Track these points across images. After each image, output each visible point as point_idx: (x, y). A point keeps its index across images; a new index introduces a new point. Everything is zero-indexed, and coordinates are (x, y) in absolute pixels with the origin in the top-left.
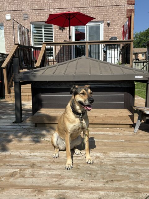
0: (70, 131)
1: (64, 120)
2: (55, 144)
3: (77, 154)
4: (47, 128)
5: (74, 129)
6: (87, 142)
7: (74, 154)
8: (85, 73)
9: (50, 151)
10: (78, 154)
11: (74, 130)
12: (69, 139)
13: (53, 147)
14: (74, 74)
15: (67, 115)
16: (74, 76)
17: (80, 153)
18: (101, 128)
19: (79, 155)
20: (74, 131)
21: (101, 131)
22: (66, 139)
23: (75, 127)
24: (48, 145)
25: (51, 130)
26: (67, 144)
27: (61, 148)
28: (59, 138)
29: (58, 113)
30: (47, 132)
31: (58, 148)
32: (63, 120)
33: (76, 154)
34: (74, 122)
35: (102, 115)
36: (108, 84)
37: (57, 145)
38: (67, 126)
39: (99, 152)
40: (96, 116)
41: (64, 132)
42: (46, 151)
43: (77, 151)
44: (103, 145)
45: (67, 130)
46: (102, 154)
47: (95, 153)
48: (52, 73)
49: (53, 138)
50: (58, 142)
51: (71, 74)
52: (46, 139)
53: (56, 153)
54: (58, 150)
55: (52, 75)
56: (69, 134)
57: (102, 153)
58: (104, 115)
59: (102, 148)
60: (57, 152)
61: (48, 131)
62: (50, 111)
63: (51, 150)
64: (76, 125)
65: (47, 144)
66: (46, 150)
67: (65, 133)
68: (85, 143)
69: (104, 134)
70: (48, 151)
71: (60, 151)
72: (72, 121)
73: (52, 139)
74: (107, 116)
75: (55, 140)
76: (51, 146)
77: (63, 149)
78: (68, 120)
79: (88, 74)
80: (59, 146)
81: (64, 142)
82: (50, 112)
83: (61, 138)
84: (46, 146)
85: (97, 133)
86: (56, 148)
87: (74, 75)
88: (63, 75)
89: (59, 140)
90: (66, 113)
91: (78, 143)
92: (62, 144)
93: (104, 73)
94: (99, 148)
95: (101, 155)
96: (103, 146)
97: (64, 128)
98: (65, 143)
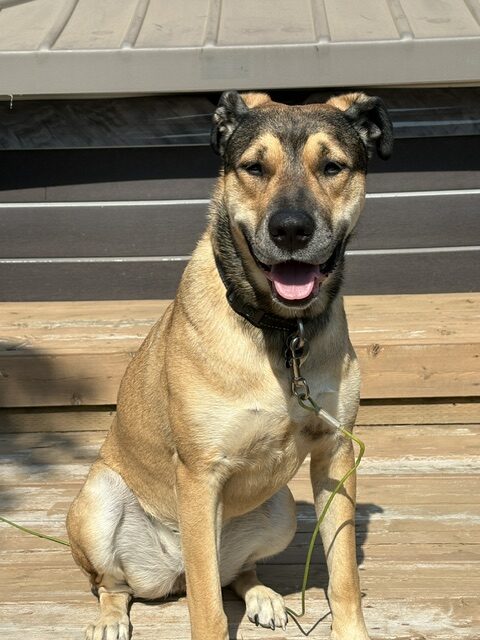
0: (217, 459)
1: (172, 371)
2: (101, 557)
3: (262, 620)
4: (24, 440)
5: (247, 436)
6: (343, 535)
7: (245, 623)
8: (287, 30)
9: (58, 609)
10: (272, 626)
11: (253, 445)
12: (210, 517)
13: (85, 579)
14: (208, 40)
15: (191, 332)
16: (208, 57)
17: (288, 611)
18: (413, 433)
19: (279, 633)
20: (253, 451)
21: (417, 450)
22: (188, 515)
23: (257, 426)
24: (40, 566)
25: (55, 453)
26: (192, 554)
27: (146, 580)
28: (128, 508)
29: (96, 330)
30: (22, 470)
31: (126, 584)
32: (165, 374)
33: (256, 620)
34: (251, 383)
35: (415, 334)
36: (457, 114)
37: (119, 562)
38: (198, 418)
39: (426, 604)
40: (376, 348)
41: (170, 460)
42: (27, 609)
43: (261, 600)
44: (449, 550)
45: (196, 449)
46: (445, 621)
47: (395, 610)
48: (44, 34)
49: (82, 512)
50: (124, 541)
51: (186, 44)
52: (21, 519)
53: (109, 621)
54: (122, 599)
55: (45, 50)
56: (210, 482)
57: (446, 609)
58: (436, 339)
59: (442, 572)
60: (116, 614)
61: (34, 462)
62: (41, 316)
63: (62, 601)
64: (270, 409)
65: (31, 558)
66: (28, 600)
67: (182, 471)
68: (327, 541)
69: (442, 473)
70: (46, 608)
71: (136, 606)
72: (231, 378)
73: (80, 524)
74: (451, 339)
75: (99, 527)
76: (61, 572)
77: (162, 592)
78: (201, 372)
79: (308, 41)
80: (131, 567)
81: (165, 538)
82: (39, 324)
83: (147, 509)
84: (28, 571)
85: (388, 463)
86: (106, 581)
87: (210, 46)
88: (127, 48)
89: (132, 524)
90: (179, 317)
91: (273, 541)
92: (153, 555)
93: (427, 32)
94: (419, 572)
95: (439, 625)
96: (444, 557)
97: (173, 433)
98: (172, 548)
